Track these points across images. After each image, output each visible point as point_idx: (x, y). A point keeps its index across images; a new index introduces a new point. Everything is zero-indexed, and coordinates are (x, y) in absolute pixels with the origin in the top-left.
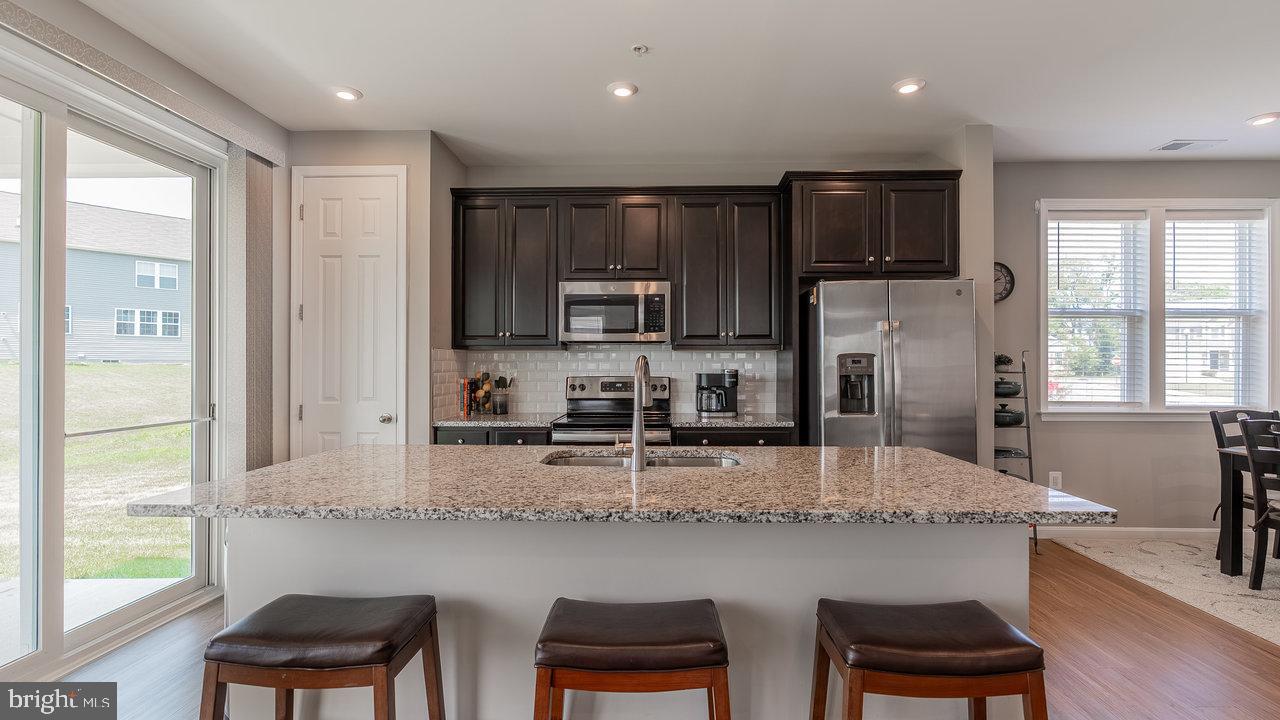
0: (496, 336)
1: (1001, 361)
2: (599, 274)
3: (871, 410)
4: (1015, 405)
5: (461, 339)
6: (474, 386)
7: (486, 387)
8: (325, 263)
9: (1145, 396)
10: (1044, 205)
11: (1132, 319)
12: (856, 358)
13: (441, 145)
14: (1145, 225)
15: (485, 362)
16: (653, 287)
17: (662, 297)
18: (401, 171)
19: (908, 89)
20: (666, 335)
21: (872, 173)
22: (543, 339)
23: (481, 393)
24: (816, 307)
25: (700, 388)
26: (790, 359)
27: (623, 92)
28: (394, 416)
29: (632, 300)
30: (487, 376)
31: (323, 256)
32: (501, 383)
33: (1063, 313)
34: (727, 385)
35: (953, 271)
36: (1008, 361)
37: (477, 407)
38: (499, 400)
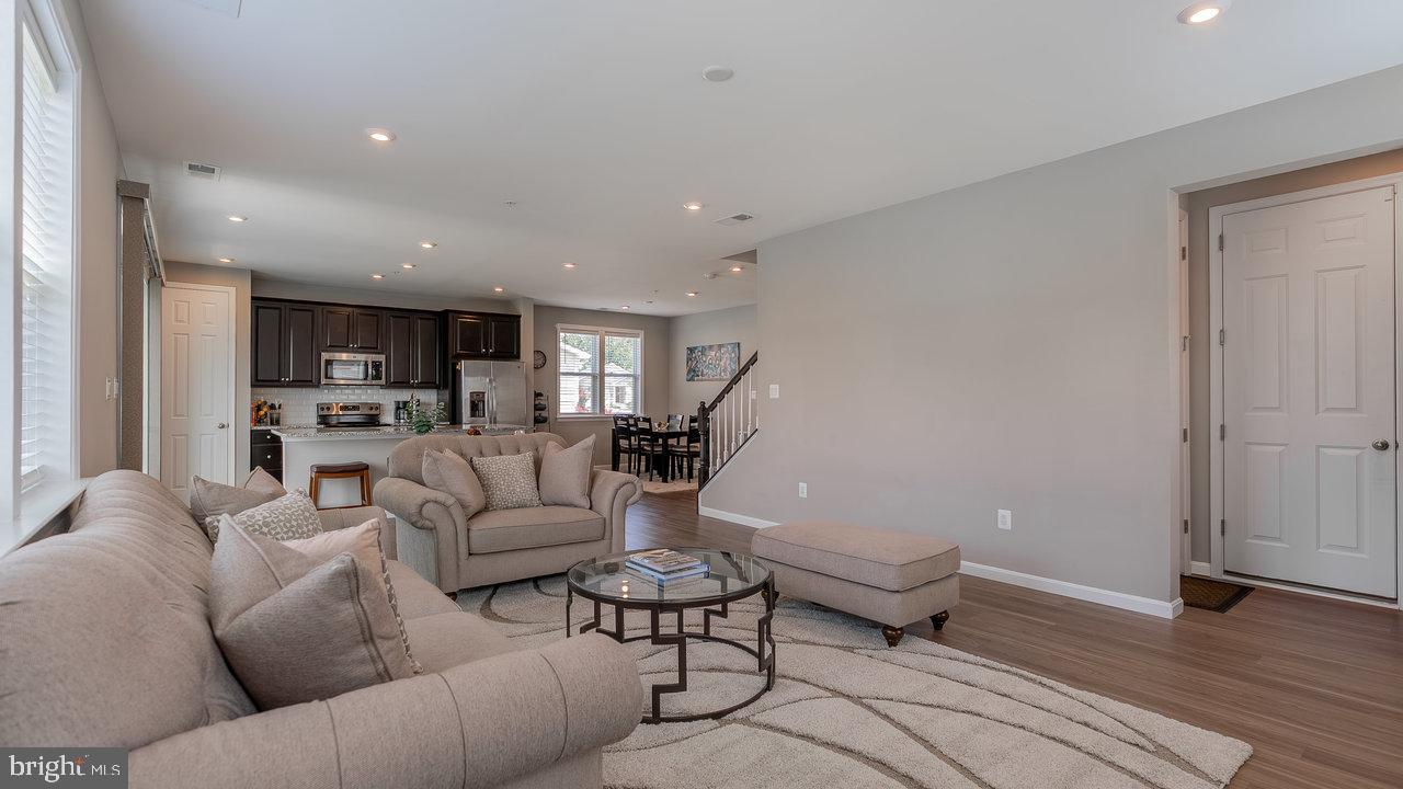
0: (279, 381)
1: (538, 395)
2: (345, 349)
3: (484, 416)
4: (544, 414)
5: (258, 382)
6: (259, 408)
7: (265, 409)
8: (176, 338)
10: (559, 326)
11: (594, 377)
12: (478, 394)
13: (257, 278)
14: (598, 337)
15: (273, 396)
17: (381, 363)
18: (233, 290)
19: (499, 289)
20: (383, 382)
22: (307, 381)
23: (262, 413)
24: (460, 371)
25: (398, 408)
26: (446, 394)
27: (377, 277)
28: (226, 425)
30: (265, 403)
31: (174, 333)
32: (272, 407)
33: (564, 374)
35: (518, 357)
36: (541, 395)
37: (258, 420)
38: (275, 416)
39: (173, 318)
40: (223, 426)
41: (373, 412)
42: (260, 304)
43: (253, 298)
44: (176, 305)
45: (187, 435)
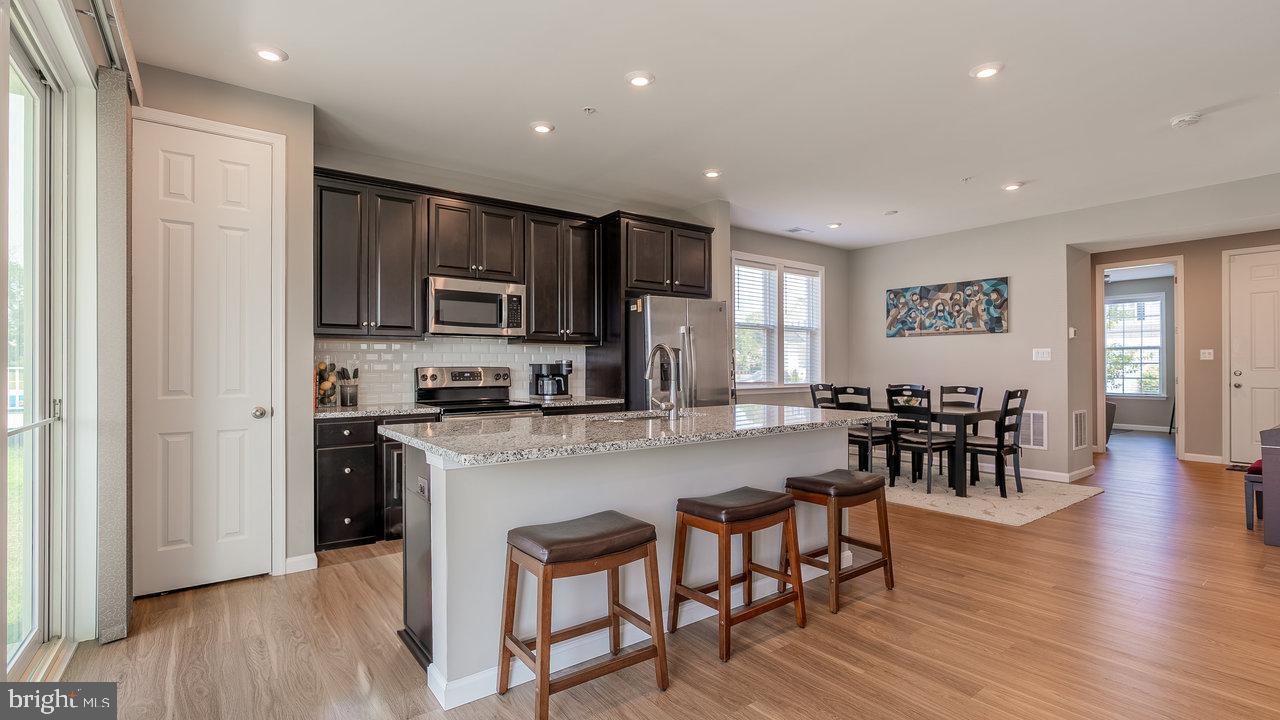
0: (358, 327)
2: (464, 273)
5: (325, 329)
6: (324, 375)
7: (333, 378)
8: (167, 231)
9: (775, 378)
11: (769, 331)
13: (326, 132)
14: (775, 274)
15: (346, 354)
16: (512, 289)
17: (519, 298)
18: (280, 141)
19: (712, 175)
20: (521, 331)
21: (653, 218)
22: (408, 329)
23: (327, 385)
24: (642, 314)
25: (537, 376)
27: (542, 129)
28: (269, 410)
29: (494, 299)
30: (333, 366)
31: (163, 221)
32: (343, 374)
34: (564, 373)
35: (708, 293)
37: (322, 400)
38: (349, 391)
39: (161, 192)
40: (263, 414)
41: (501, 383)
42: (330, 183)
43: (319, 172)
44: (168, 162)
45: (191, 433)
